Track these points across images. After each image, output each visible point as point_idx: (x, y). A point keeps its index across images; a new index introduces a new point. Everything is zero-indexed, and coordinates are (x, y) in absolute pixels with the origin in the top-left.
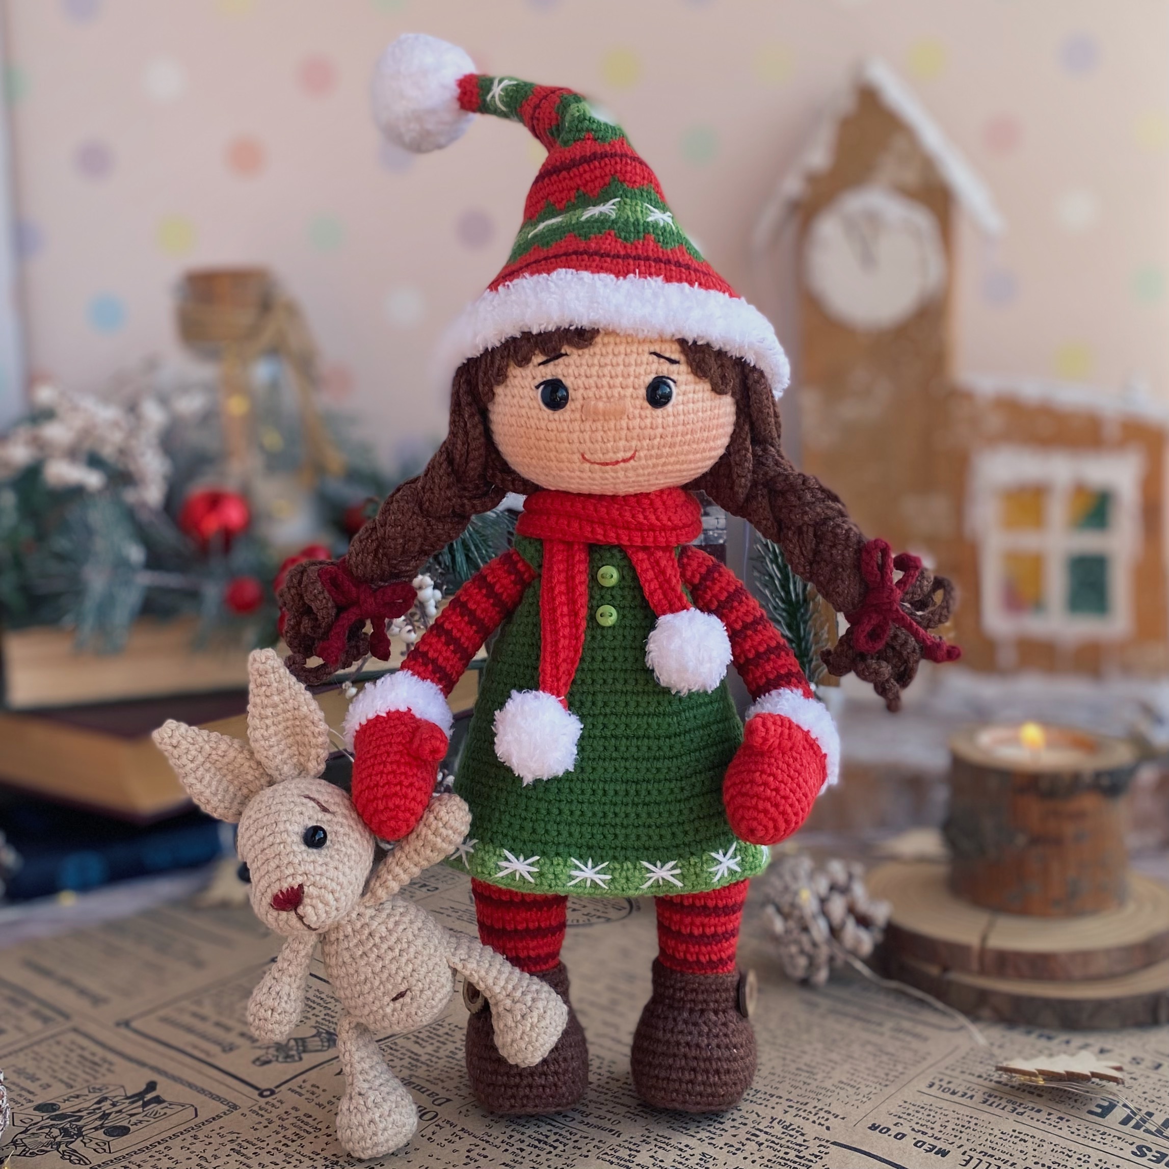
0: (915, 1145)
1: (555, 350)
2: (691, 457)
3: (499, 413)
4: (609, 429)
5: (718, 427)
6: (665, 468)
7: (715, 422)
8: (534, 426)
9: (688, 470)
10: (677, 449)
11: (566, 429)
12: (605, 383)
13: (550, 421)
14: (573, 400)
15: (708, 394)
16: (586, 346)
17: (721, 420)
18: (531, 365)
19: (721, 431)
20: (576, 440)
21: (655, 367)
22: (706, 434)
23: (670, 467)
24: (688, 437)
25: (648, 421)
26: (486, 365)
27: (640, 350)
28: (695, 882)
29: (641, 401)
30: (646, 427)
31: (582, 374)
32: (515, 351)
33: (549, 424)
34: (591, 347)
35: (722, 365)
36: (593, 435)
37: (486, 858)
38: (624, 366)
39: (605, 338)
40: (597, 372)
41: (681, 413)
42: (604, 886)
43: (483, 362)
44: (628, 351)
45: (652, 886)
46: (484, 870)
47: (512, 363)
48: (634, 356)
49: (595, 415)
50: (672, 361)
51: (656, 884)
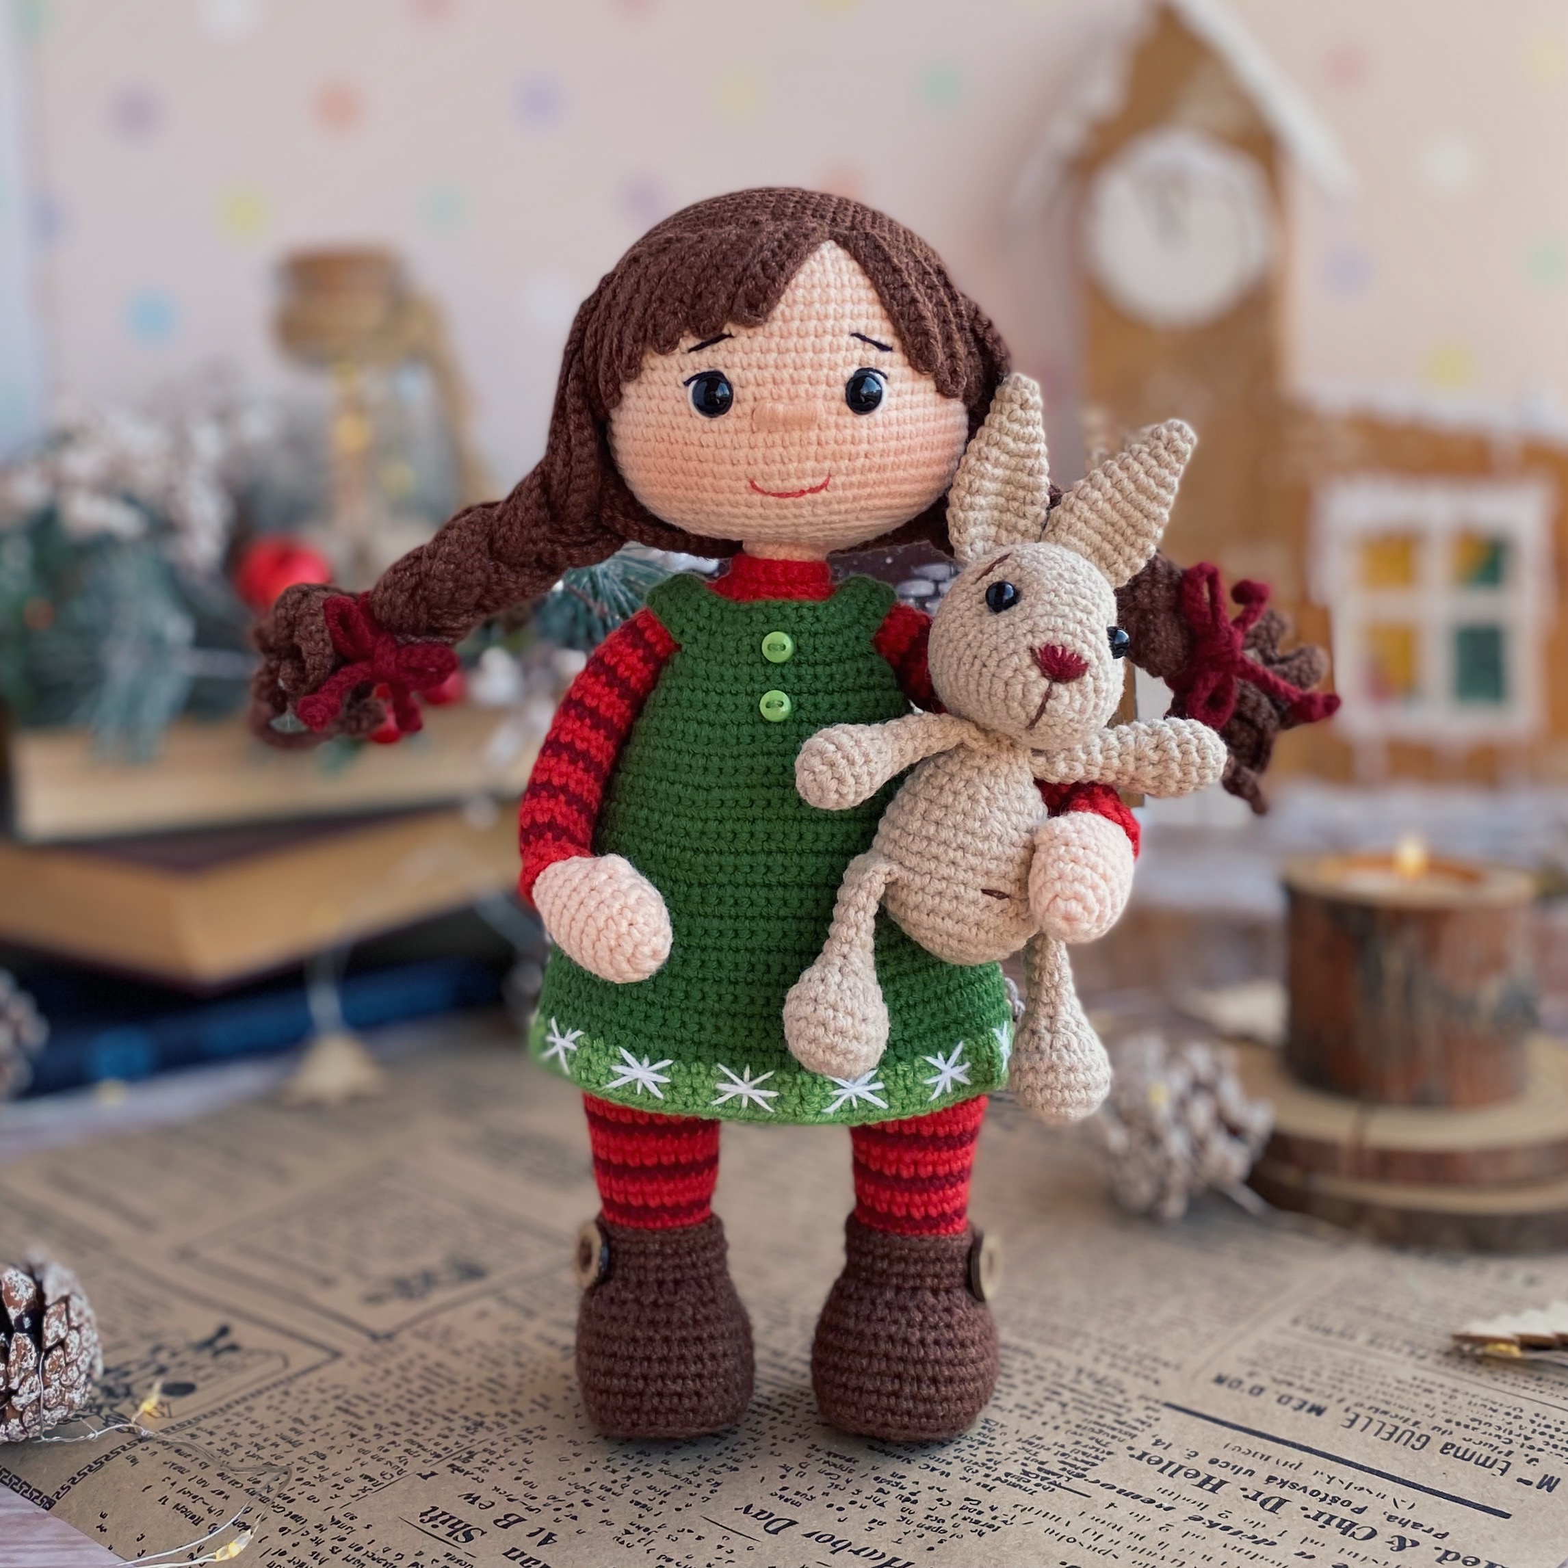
1: (714, 329)
2: (907, 487)
3: (628, 423)
4: (792, 445)
6: (871, 503)
7: (941, 437)
8: (680, 440)
10: (889, 474)
11: (728, 443)
12: (786, 377)
13: (704, 432)
15: (931, 397)
16: (759, 324)
18: (677, 351)
20: (743, 460)
21: (857, 354)
22: (928, 454)
23: (877, 502)
24: (904, 457)
25: (848, 433)
26: (611, 353)
27: (837, 330)
28: (906, 1102)
29: (838, 404)
30: (844, 441)
31: (754, 363)
32: (654, 331)
33: (704, 436)
34: (767, 325)
35: (952, 356)
36: (768, 453)
37: (594, 1059)
38: (814, 352)
39: (787, 312)
40: (775, 361)
41: (894, 422)
42: (767, 1107)
43: (606, 348)
44: (820, 330)
45: (841, 1110)
46: (591, 1077)
47: (650, 349)
48: (829, 338)
49: (773, 423)
50: (883, 347)
51: (847, 1107)
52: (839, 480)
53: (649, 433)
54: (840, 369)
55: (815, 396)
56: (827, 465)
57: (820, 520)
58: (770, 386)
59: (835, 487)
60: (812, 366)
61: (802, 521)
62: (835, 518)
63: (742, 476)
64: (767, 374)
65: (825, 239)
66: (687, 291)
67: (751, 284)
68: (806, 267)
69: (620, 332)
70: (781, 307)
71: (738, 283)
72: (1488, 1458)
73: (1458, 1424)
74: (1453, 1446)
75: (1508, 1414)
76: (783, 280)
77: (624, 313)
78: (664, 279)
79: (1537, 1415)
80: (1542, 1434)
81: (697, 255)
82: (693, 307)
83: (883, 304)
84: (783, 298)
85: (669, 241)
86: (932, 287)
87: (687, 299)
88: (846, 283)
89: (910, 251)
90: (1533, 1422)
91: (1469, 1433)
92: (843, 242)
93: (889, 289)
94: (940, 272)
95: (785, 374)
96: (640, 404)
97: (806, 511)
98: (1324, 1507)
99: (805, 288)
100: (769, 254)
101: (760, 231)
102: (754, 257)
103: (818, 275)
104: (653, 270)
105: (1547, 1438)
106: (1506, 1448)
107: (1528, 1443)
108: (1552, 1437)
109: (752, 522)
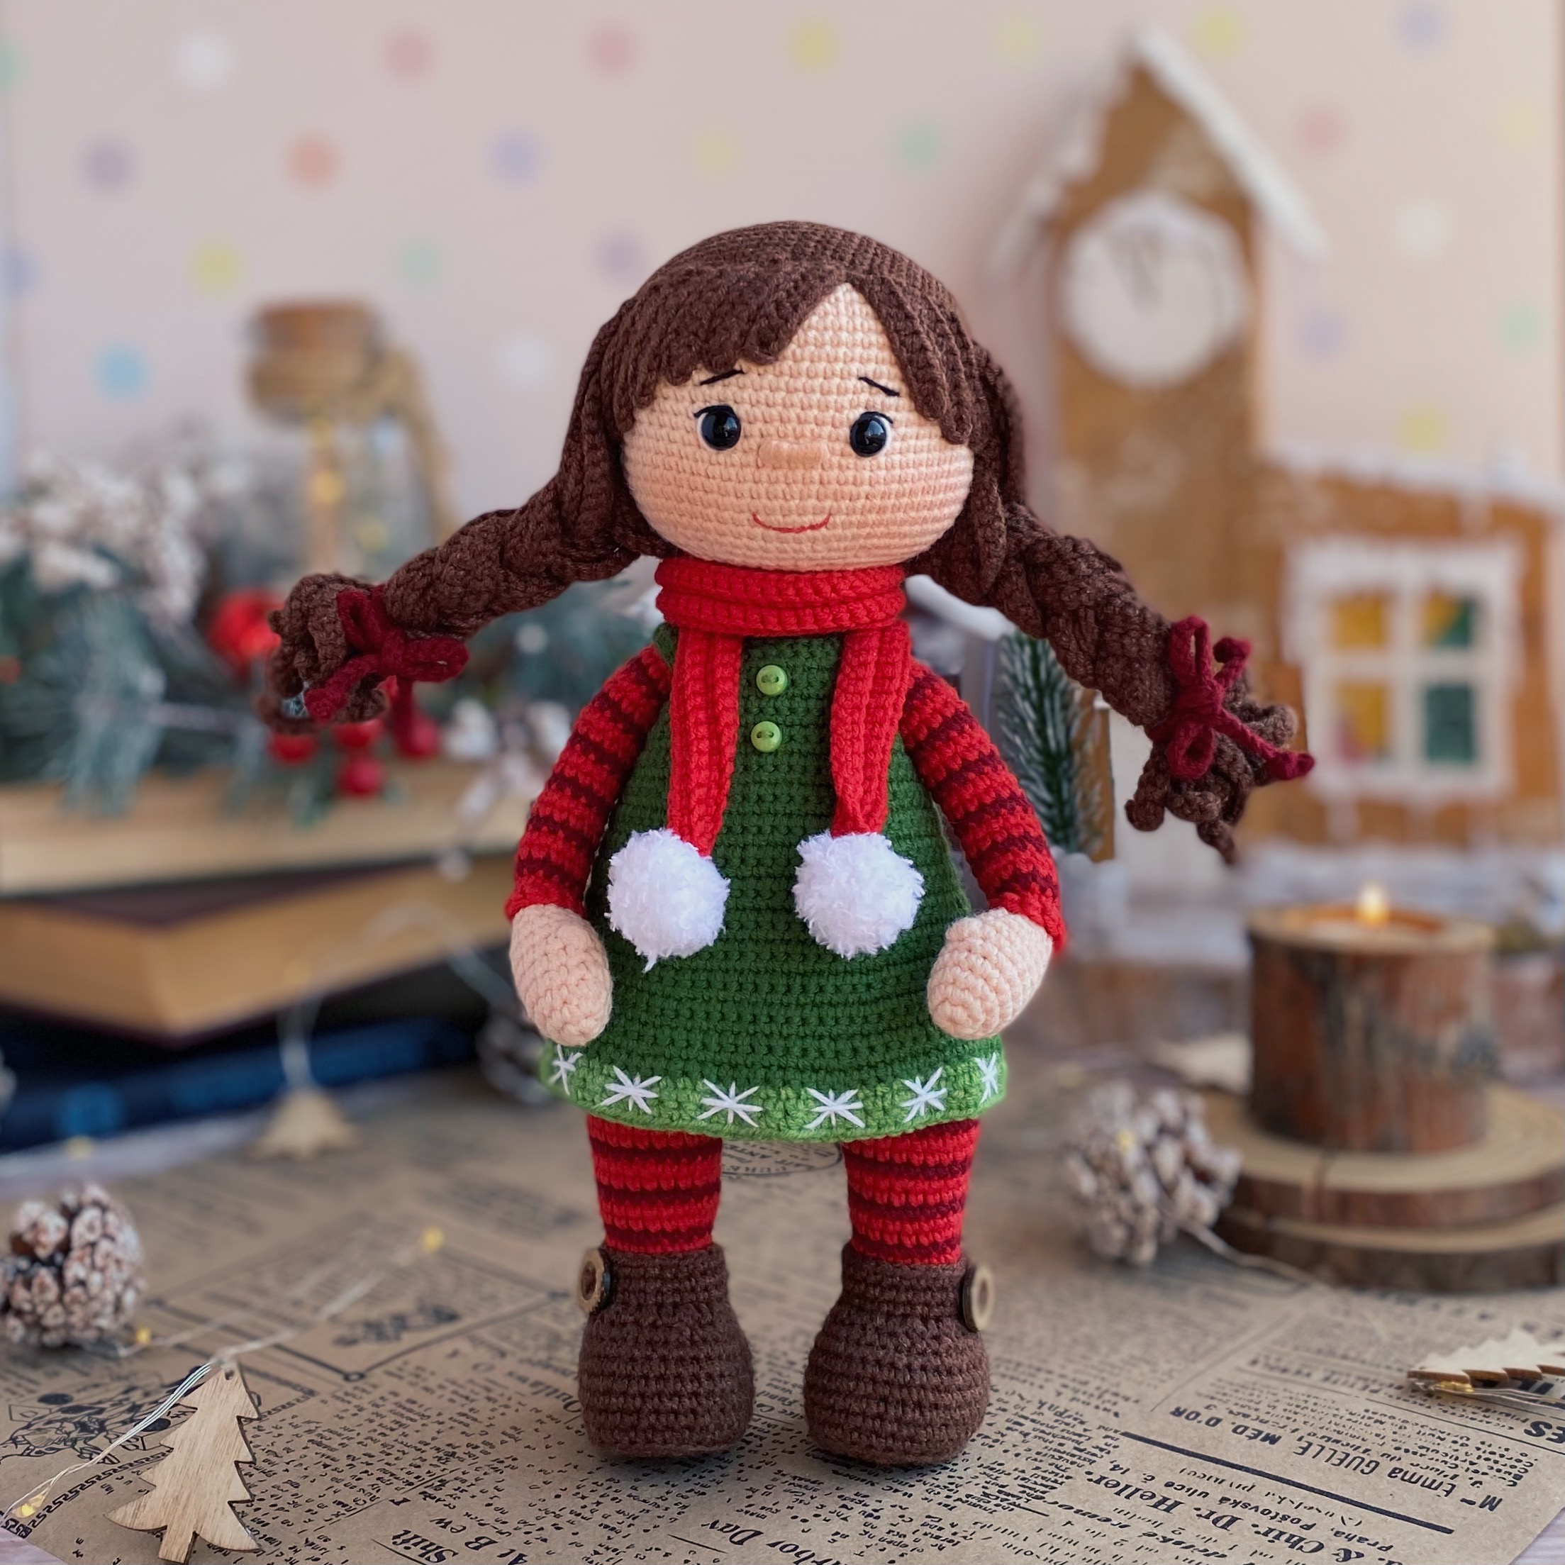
0: (1235, 1431)
1: (726, 364)
2: (906, 529)
3: (639, 449)
4: (795, 482)
5: (948, 488)
6: (869, 542)
7: (943, 481)
8: (688, 470)
9: (900, 547)
10: (888, 515)
11: (734, 477)
12: (793, 416)
13: (711, 464)
14: (746, 437)
15: (936, 442)
16: (770, 363)
17: (952, 480)
18: (690, 383)
19: (950, 495)
20: (747, 494)
21: (864, 397)
22: (929, 498)
23: (875, 541)
24: (905, 500)
25: (850, 474)
26: (626, 379)
27: (845, 373)
28: (883, 1122)
29: (843, 445)
30: (846, 483)
31: (763, 400)
32: (669, 362)
33: (711, 468)
34: (777, 364)
35: (959, 404)
36: (771, 489)
37: (589, 1078)
38: (822, 393)
39: (798, 352)
40: (783, 399)
41: (897, 465)
42: (750, 1121)
43: (622, 374)
44: (829, 373)
45: (821, 1126)
46: (586, 1095)
47: (663, 379)
48: (837, 380)
49: (776, 461)
50: (889, 392)
51: (826, 1124)
52: (838, 519)
53: (658, 459)
54: (846, 412)
55: (820, 436)
56: (828, 504)
57: (820, 555)
58: (777, 424)
59: (835, 526)
60: (819, 407)
61: (801, 555)
62: (833, 554)
63: (745, 509)
64: (774, 412)
65: (840, 282)
66: (702, 326)
67: (764, 323)
68: (820, 309)
69: (636, 360)
70: (793, 346)
71: (752, 321)
72: (1434, 1481)
73: (1407, 1451)
74: (1401, 1470)
75: (1455, 1442)
76: (796, 321)
77: (641, 342)
78: (681, 311)
79: (1483, 1443)
80: (1487, 1459)
81: (715, 290)
82: (707, 341)
83: (893, 350)
84: (795, 339)
85: (689, 273)
86: (943, 335)
87: (702, 334)
88: (859, 327)
89: (924, 298)
90: (1478, 1449)
91: (1416, 1460)
92: (859, 286)
93: (900, 336)
94: (953, 320)
95: (792, 414)
96: (652, 431)
97: (806, 547)
98: (1274, 1524)
99: (817, 329)
100: (784, 294)
101: (777, 271)
102: (769, 296)
103: (831, 318)
104: (671, 302)
105: (1491, 1464)
106: (1451, 1473)
107: (1473, 1468)
108: (1496, 1462)
109: (753, 554)
